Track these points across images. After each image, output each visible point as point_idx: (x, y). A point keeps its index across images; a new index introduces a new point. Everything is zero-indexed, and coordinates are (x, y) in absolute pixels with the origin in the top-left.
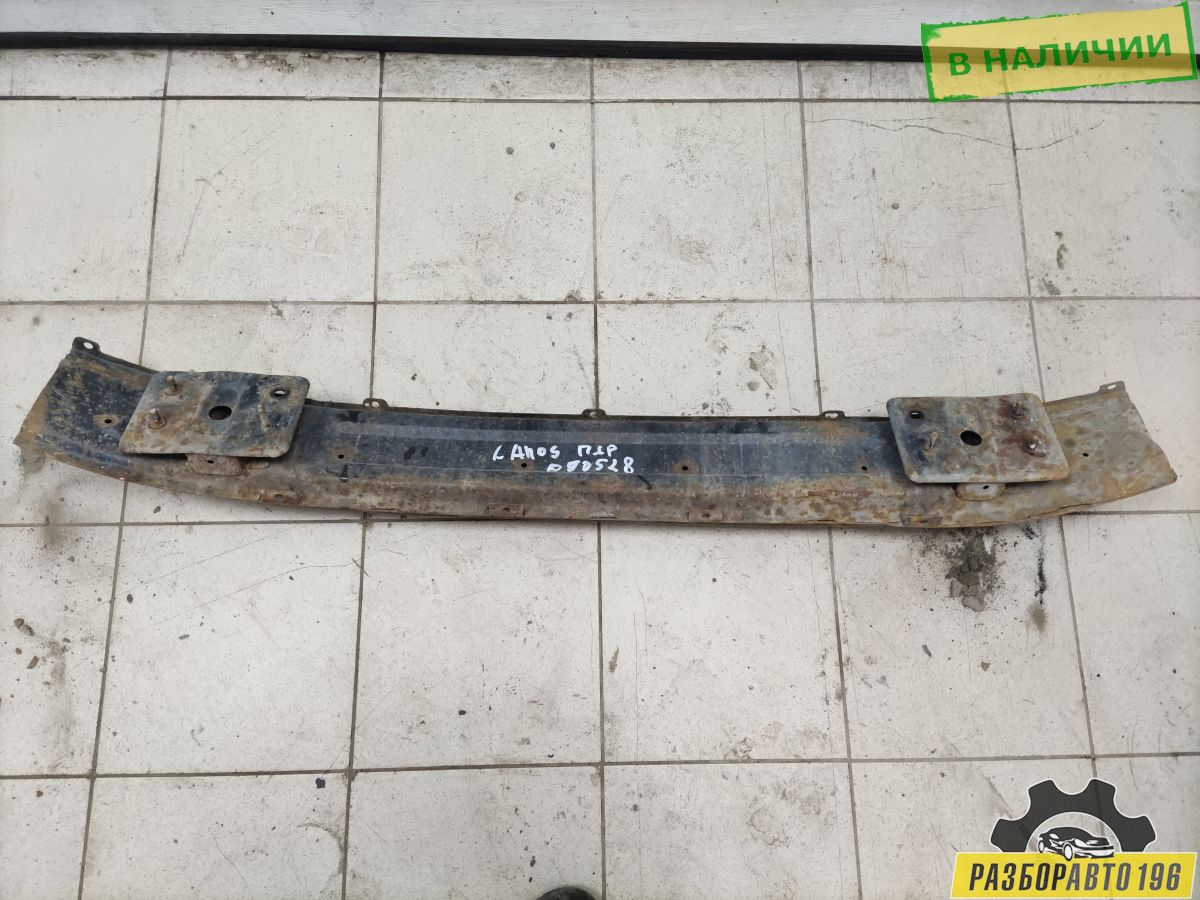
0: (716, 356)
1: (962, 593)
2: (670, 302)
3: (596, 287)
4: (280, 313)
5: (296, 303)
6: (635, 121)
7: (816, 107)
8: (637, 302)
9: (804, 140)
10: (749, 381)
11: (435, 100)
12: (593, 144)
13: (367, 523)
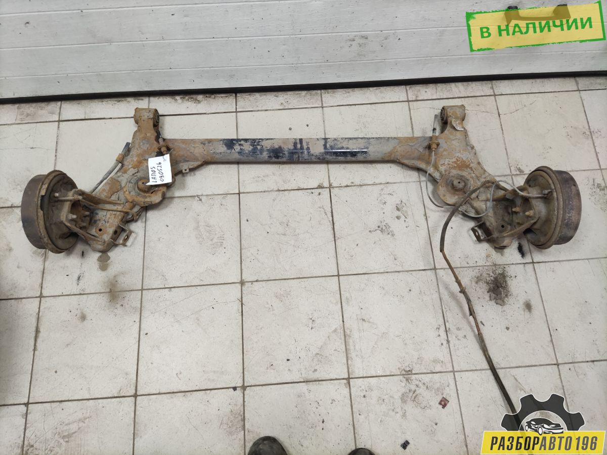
0: (382, 206)
1: (495, 298)
2: (361, 186)
3: (329, 181)
4: (201, 200)
5: (207, 195)
6: (340, 113)
7: (415, 103)
8: (347, 186)
9: (411, 117)
10: (396, 215)
11: (258, 111)
12: (324, 124)
13: (242, 283)
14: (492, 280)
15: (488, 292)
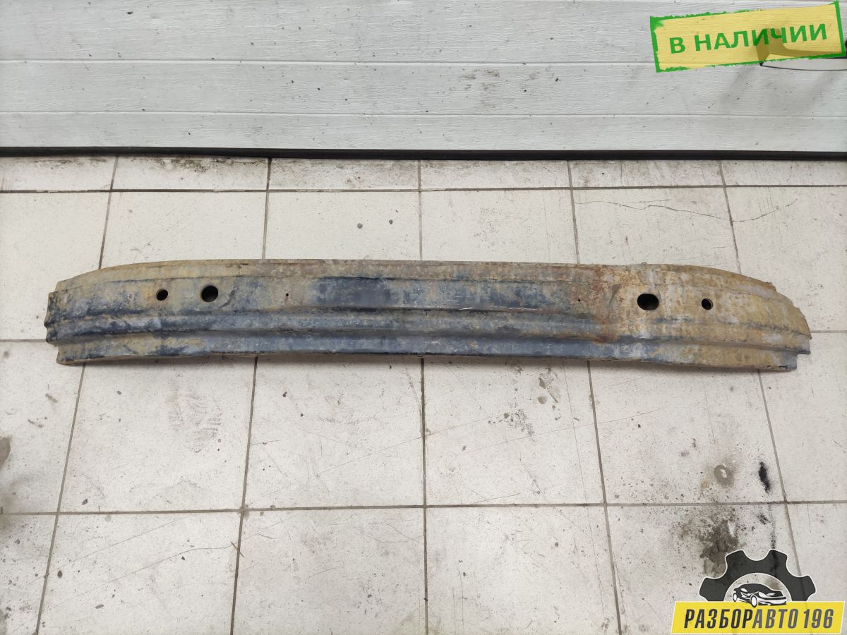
0: (514, 376)
1: (714, 569)
6: (451, 204)
7: (583, 193)
9: (574, 216)
11: (306, 191)
12: (420, 220)
13: (244, 511)
14: (710, 534)
15: (702, 556)
